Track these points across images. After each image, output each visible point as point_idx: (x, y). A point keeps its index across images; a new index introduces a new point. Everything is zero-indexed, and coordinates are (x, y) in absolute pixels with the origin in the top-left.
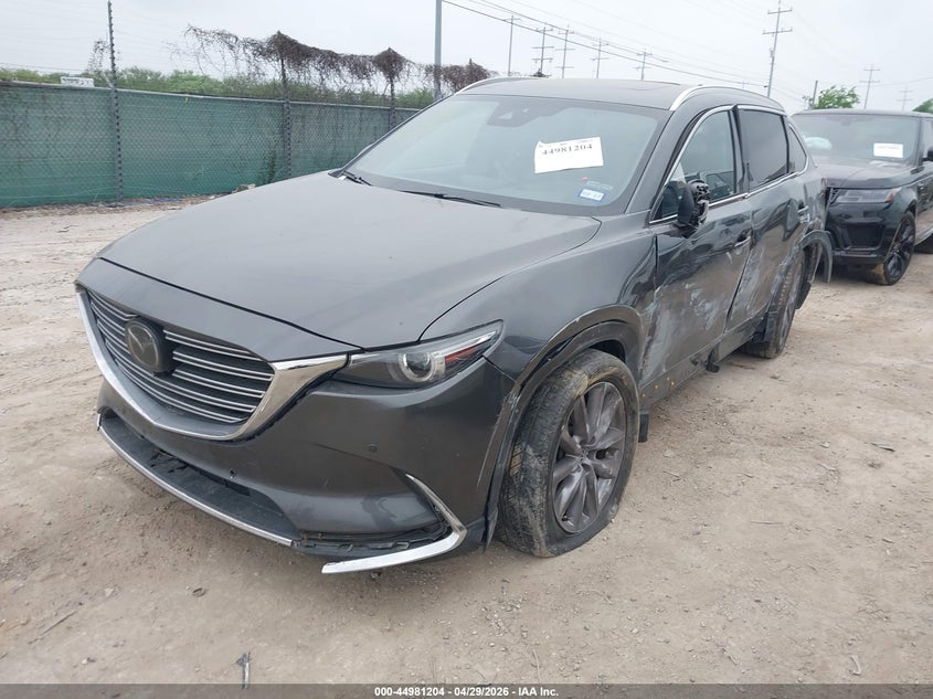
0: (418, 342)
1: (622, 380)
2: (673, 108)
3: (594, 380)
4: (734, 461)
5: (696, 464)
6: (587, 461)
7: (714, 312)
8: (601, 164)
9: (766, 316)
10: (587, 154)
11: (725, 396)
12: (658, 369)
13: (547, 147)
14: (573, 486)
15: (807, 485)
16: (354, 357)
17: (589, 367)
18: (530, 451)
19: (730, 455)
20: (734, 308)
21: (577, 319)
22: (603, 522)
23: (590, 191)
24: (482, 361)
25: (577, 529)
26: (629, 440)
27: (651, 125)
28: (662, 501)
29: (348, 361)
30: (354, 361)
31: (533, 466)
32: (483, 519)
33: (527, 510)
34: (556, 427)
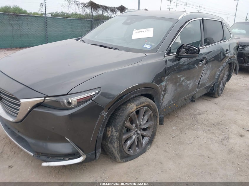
0: (67, 94)
1: (151, 107)
2: (179, 19)
3: (138, 107)
4: (195, 132)
5: (181, 132)
6: (139, 132)
7: (191, 84)
8: (152, 36)
9: (214, 85)
10: (148, 33)
11: (198, 109)
12: (170, 102)
13: (137, 31)
14: (132, 140)
15: (216, 142)
16: (47, 98)
17: (137, 102)
18: (114, 129)
19: (193, 130)
20: (200, 83)
21: (131, 87)
22: (144, 151)
23: (147, 45)
24: (91, 101)
25: (134, 153)
26: (155, 125)
27: (170, 24)
28: (166, 144)
29: (45, 99)
30: (47, 100)
31: (114, 134)
32: (94, 152)
33: (113, 148)
34: (122, 122)
